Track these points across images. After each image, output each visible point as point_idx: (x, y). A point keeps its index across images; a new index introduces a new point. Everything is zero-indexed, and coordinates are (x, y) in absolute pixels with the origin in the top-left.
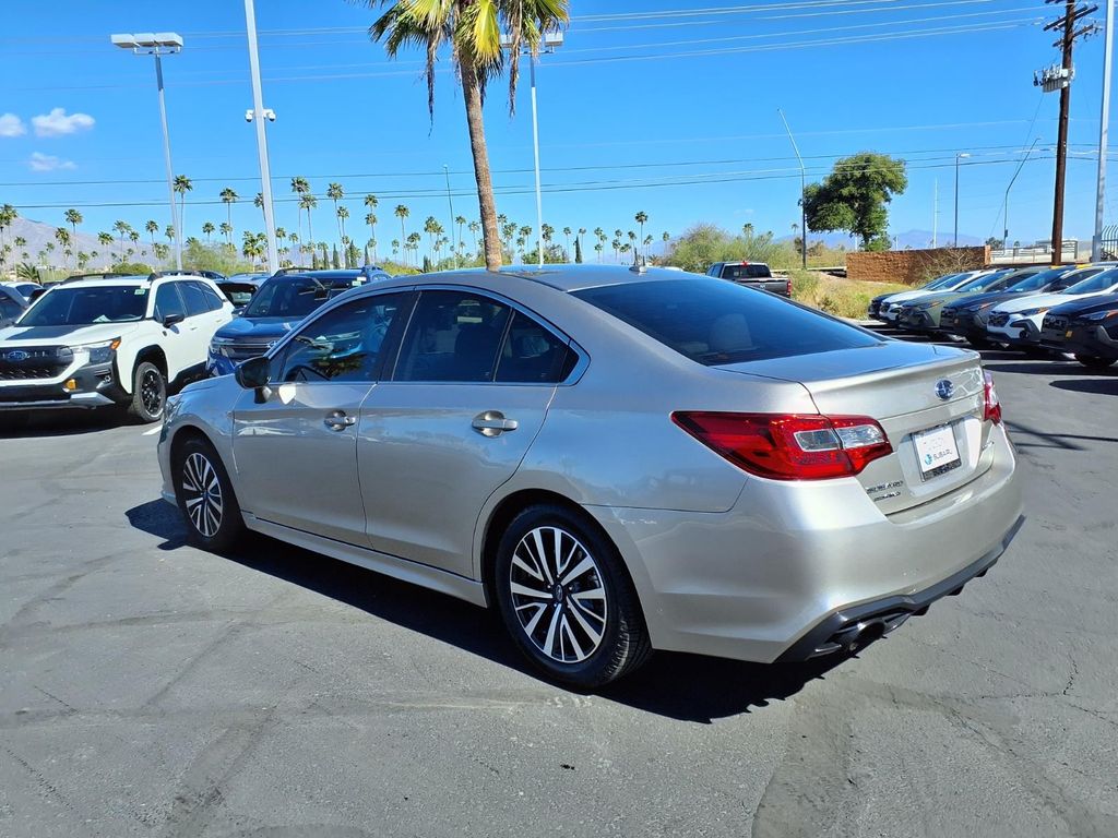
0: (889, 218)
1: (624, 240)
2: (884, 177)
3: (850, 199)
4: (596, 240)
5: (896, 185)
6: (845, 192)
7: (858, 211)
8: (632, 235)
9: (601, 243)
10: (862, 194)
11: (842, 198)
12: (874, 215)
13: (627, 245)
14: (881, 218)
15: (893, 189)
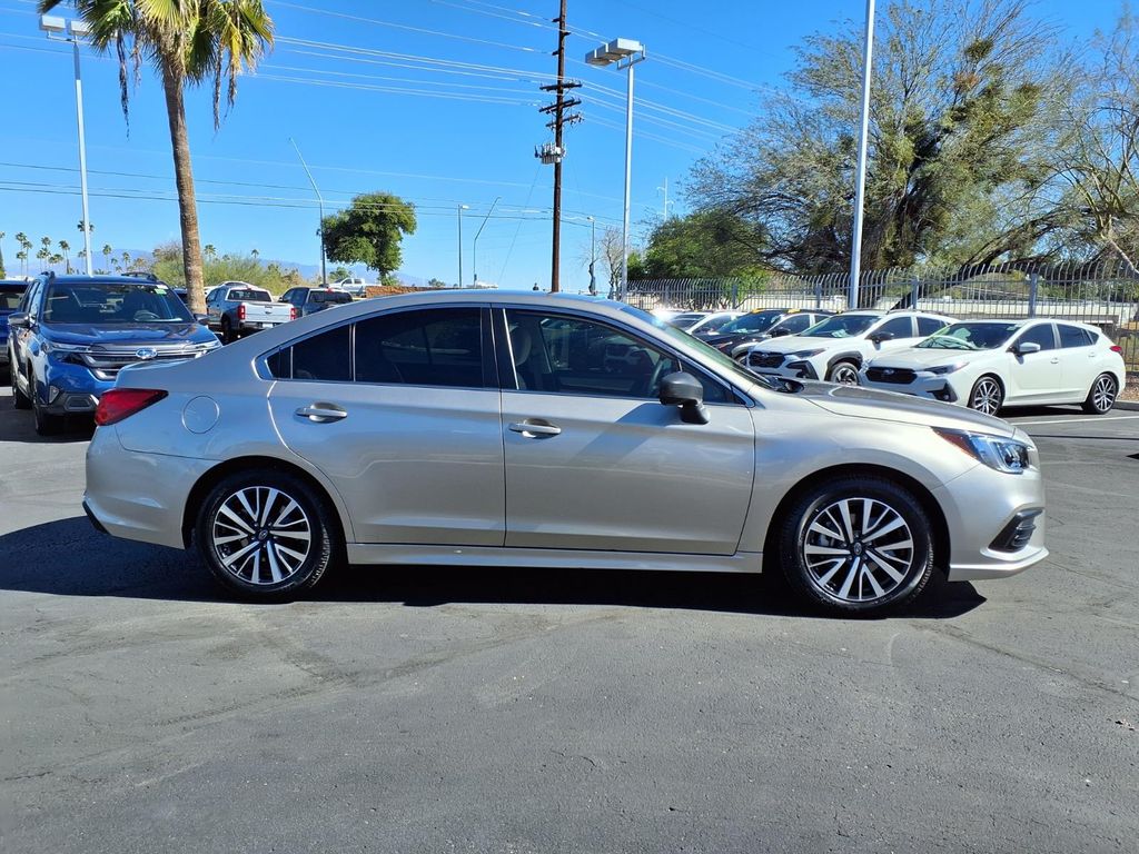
0: (403, 255)
1: (54, 249)
2: (399, 217)
3: (370, 234)
4: (18, 246)
5: (407, 226)
6: (366, 227)
7: (376, 246)
8: (64, 245)
9: (24, 250)
10: (380, 231)
11: (362, 233)
12: (391, 252)
13: (58, 256)
14: (395, 255)
15: (405, 229)
